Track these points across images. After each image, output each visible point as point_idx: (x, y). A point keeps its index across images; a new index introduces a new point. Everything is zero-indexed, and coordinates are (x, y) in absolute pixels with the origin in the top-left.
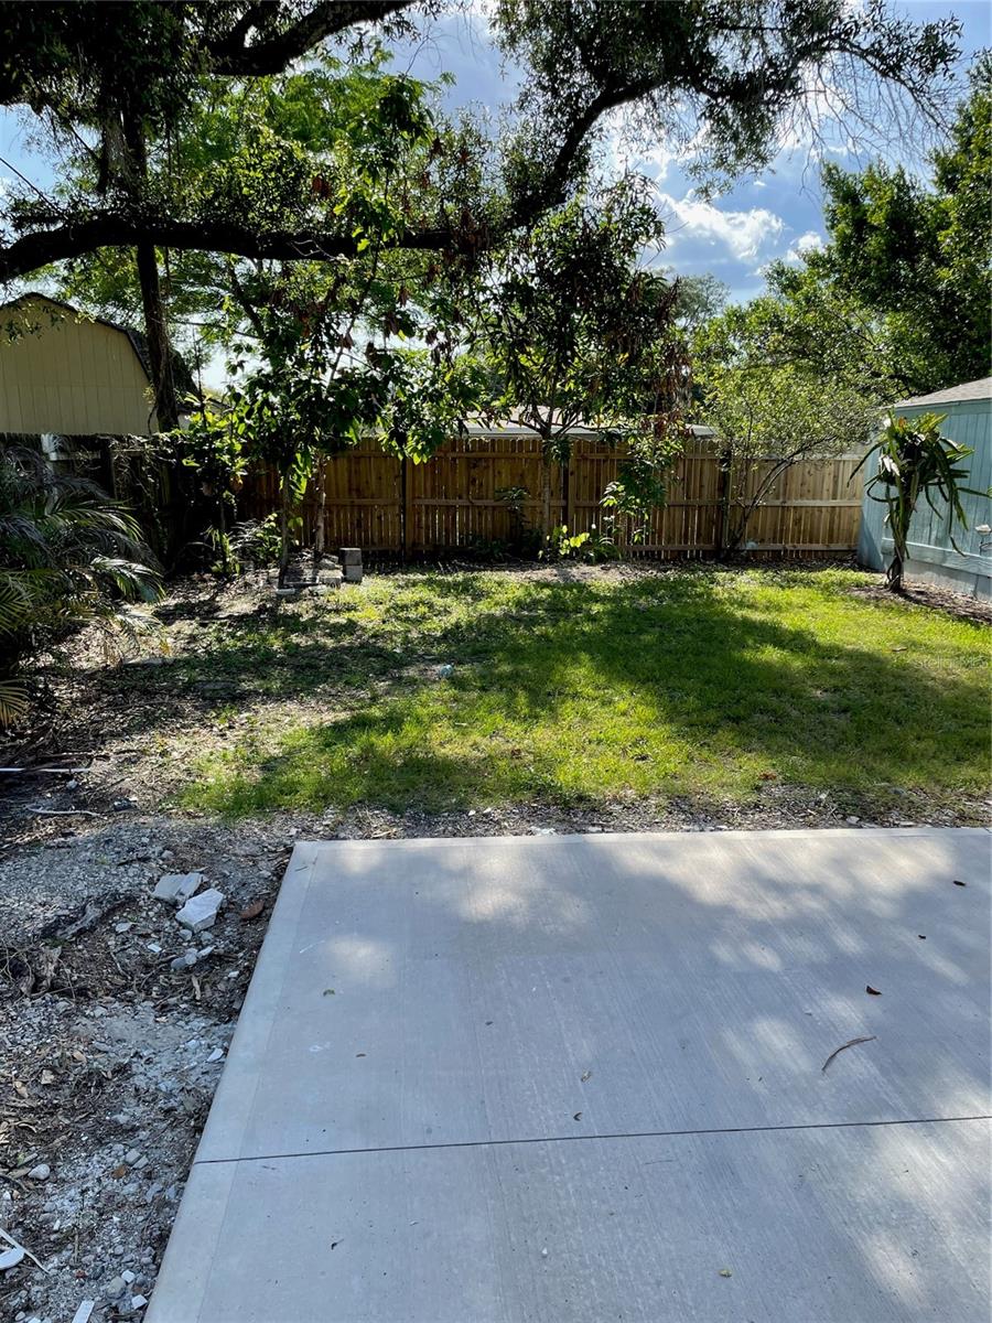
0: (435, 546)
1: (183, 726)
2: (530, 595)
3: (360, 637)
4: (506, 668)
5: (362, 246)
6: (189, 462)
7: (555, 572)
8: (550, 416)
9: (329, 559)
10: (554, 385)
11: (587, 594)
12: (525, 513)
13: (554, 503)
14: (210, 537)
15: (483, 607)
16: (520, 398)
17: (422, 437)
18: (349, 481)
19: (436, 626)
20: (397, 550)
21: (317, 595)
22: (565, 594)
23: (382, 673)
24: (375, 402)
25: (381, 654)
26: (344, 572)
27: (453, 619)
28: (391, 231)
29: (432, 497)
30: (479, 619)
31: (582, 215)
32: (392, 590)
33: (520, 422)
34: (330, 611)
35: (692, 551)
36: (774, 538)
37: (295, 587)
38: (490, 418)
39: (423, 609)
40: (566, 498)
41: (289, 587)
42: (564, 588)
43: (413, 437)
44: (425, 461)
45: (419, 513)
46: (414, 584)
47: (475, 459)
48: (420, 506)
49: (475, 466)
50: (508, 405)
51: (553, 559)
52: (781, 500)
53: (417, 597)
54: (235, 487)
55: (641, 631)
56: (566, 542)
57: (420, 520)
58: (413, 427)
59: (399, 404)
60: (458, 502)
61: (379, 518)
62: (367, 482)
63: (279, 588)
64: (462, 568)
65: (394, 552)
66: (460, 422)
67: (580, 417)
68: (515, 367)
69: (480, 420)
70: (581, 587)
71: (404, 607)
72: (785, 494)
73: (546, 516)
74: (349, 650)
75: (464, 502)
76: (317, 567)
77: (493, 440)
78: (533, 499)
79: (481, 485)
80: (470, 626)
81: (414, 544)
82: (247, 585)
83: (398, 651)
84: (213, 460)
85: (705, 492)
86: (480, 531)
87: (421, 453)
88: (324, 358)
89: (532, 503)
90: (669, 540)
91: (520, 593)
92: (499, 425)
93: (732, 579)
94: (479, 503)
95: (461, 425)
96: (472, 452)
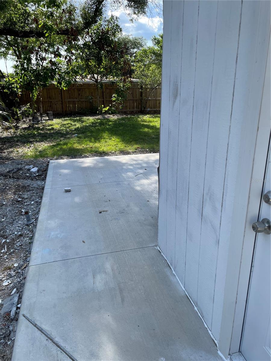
0: (71, 112)
1: (20, 147)
2: (95, 121)
3: (55, 131)
4: (89, 134)
5: (47, 35)
6: (5, 91)
7: (101, 116)
8: (98, 77)
9: (44, 115)
10: (98, 70)
11: (108, 120)
12: (93, 102)
13: (100, 100)
14: (13, 110)
15: (84, 124)
16: (89, 73)
17: (66, 83)
18: (47, 95)
19: (73, 128)
20: (61, 113)
21: (43, 123)
22: (104, 121)
23: (62, 137)
24: (53, 74)
25: (61, 133)
26: (49, 118)
27: (77, 126)
28: (54, 32)
29: (69, 99)
30: (83, 126)
31: (101, 26)
32: (61, 121)
33: (90, 79)
34: (47, 126)
35: (135, 111)
36: (154, 107)
37: (37, 121)
38: (82, 78)
39: (69, 125)
40: (103, 98)
41: (35, 121)
42: (103, 120)
43: (63, 83)
44: (67, 89)
45: (66, 103)
46: (67, 120)
47: (79, 89)
48: (66, 101)
49: (80, 91)
50: (86, 75)
51: (101, 113)
52: (155, 98)
53: (68, 123)
54: (19, 97)
55: (120, 127)
56: (104, 109)
57: (67, 105)
58: (63, 81)
59: (59, 75)
60: (76, 100)
61: (56, 104)
62: (52, 95)
63: (33, 122)
64: (78, 116)
65: (60, 113)
66: (75, 79)
67: (105, 78)
68: (88, 65)
69: (80, 79)
70: (107, 119)
71: (65, 125)
72: (156, 97)
73: (98, 103)
74: (53, 133)
75: (78, 100)
76: (42, 117)
77: (84, 84)
78: (95, 99)
79: (82, 95)
80: (81, 128)
81: (66, 111)
82: (24, 121)
83: (65, 132)
84: (12, 90)
85: (137, 96)
86: (82, 107)
87: (65, 87)
88: (39, 64)
89: (95, 100)
90: (129, 108)
91: (93, 121)
92: (85, 80)
93: (143, 117)
94: (81, 100)
95: (75, 80)
96: (79, 87)
